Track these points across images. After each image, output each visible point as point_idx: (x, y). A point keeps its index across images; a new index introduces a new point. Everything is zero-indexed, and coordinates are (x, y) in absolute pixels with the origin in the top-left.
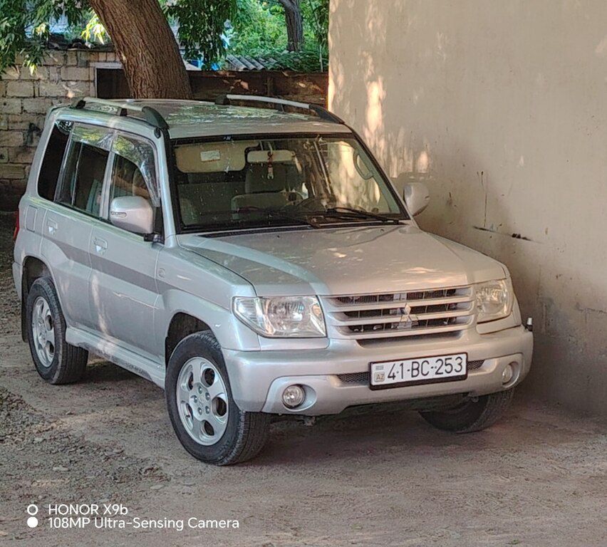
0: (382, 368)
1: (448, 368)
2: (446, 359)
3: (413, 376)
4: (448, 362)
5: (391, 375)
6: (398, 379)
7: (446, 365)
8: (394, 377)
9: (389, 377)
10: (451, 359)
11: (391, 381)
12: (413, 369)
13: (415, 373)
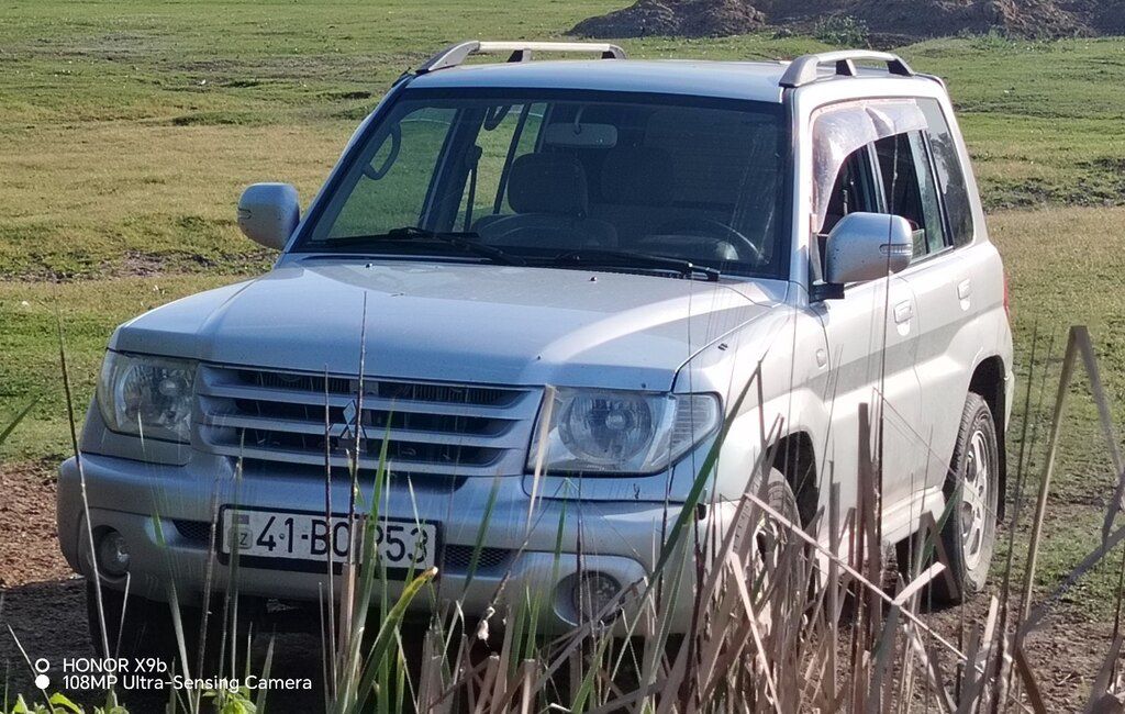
0: (246, 520)
1: (395, 550)
2: (390, 529)
3: (314, 551)
4: (394, 534)
5: (266, 539)
6: (280, 551)
7: (390, 541)
8: (271, 544)
9: (260, 542)
10: (401, 529)
11: (264, 552)
12: (315, 537)
13: (320, 544)
